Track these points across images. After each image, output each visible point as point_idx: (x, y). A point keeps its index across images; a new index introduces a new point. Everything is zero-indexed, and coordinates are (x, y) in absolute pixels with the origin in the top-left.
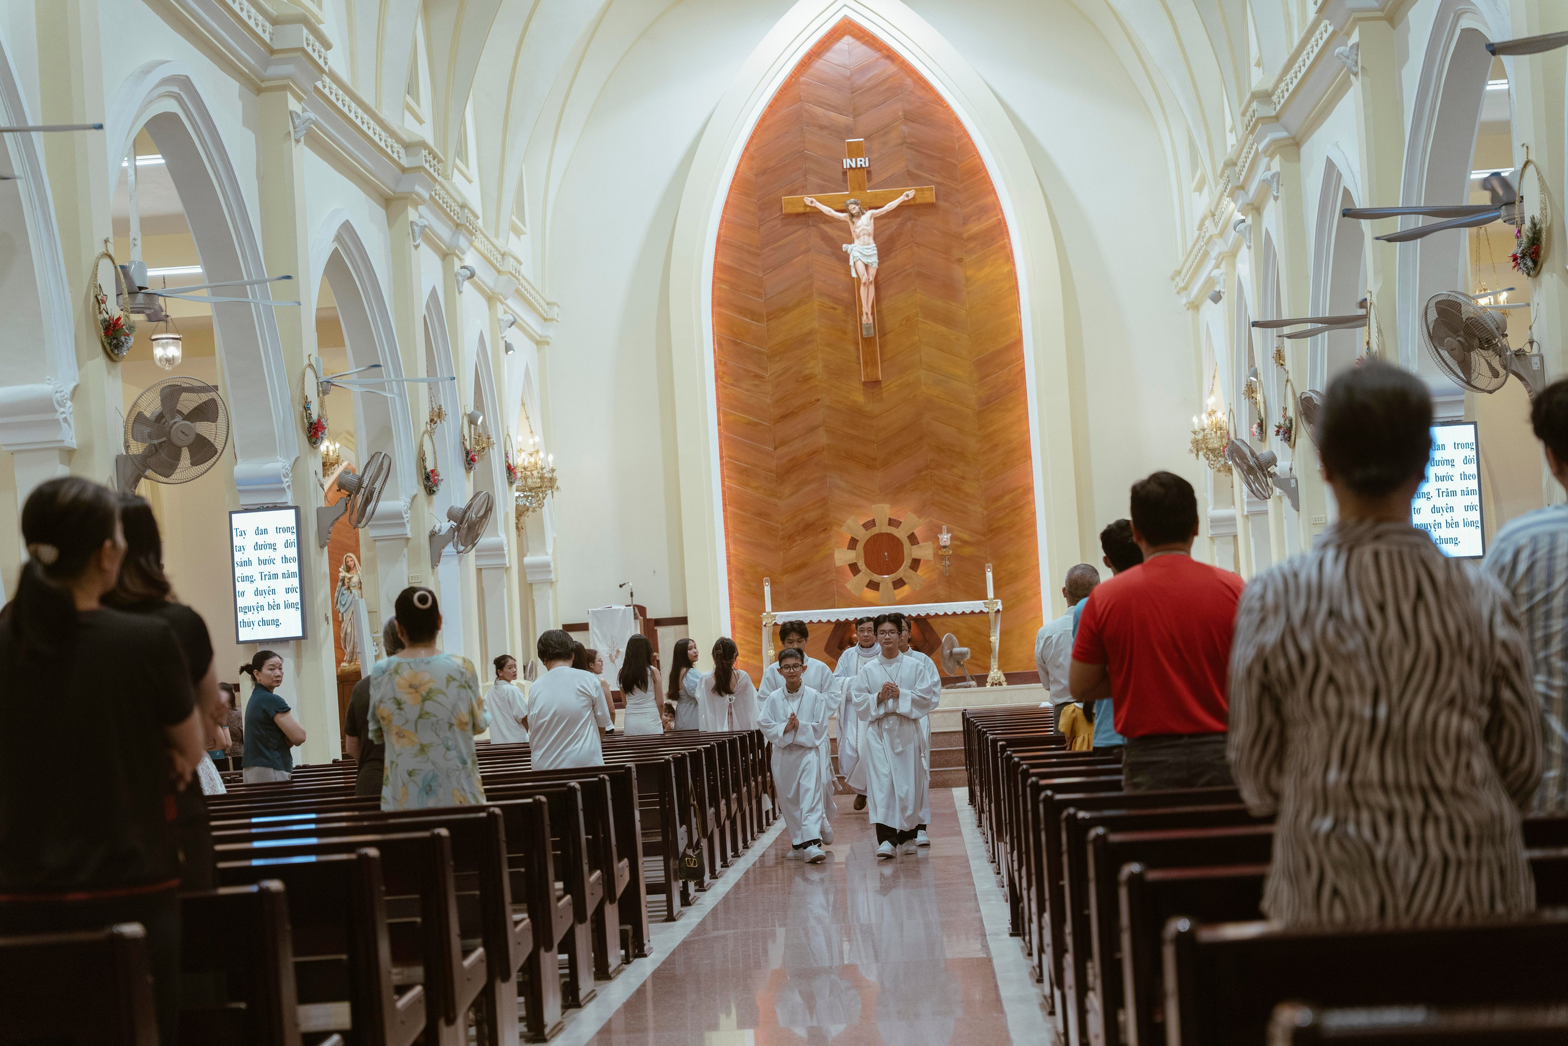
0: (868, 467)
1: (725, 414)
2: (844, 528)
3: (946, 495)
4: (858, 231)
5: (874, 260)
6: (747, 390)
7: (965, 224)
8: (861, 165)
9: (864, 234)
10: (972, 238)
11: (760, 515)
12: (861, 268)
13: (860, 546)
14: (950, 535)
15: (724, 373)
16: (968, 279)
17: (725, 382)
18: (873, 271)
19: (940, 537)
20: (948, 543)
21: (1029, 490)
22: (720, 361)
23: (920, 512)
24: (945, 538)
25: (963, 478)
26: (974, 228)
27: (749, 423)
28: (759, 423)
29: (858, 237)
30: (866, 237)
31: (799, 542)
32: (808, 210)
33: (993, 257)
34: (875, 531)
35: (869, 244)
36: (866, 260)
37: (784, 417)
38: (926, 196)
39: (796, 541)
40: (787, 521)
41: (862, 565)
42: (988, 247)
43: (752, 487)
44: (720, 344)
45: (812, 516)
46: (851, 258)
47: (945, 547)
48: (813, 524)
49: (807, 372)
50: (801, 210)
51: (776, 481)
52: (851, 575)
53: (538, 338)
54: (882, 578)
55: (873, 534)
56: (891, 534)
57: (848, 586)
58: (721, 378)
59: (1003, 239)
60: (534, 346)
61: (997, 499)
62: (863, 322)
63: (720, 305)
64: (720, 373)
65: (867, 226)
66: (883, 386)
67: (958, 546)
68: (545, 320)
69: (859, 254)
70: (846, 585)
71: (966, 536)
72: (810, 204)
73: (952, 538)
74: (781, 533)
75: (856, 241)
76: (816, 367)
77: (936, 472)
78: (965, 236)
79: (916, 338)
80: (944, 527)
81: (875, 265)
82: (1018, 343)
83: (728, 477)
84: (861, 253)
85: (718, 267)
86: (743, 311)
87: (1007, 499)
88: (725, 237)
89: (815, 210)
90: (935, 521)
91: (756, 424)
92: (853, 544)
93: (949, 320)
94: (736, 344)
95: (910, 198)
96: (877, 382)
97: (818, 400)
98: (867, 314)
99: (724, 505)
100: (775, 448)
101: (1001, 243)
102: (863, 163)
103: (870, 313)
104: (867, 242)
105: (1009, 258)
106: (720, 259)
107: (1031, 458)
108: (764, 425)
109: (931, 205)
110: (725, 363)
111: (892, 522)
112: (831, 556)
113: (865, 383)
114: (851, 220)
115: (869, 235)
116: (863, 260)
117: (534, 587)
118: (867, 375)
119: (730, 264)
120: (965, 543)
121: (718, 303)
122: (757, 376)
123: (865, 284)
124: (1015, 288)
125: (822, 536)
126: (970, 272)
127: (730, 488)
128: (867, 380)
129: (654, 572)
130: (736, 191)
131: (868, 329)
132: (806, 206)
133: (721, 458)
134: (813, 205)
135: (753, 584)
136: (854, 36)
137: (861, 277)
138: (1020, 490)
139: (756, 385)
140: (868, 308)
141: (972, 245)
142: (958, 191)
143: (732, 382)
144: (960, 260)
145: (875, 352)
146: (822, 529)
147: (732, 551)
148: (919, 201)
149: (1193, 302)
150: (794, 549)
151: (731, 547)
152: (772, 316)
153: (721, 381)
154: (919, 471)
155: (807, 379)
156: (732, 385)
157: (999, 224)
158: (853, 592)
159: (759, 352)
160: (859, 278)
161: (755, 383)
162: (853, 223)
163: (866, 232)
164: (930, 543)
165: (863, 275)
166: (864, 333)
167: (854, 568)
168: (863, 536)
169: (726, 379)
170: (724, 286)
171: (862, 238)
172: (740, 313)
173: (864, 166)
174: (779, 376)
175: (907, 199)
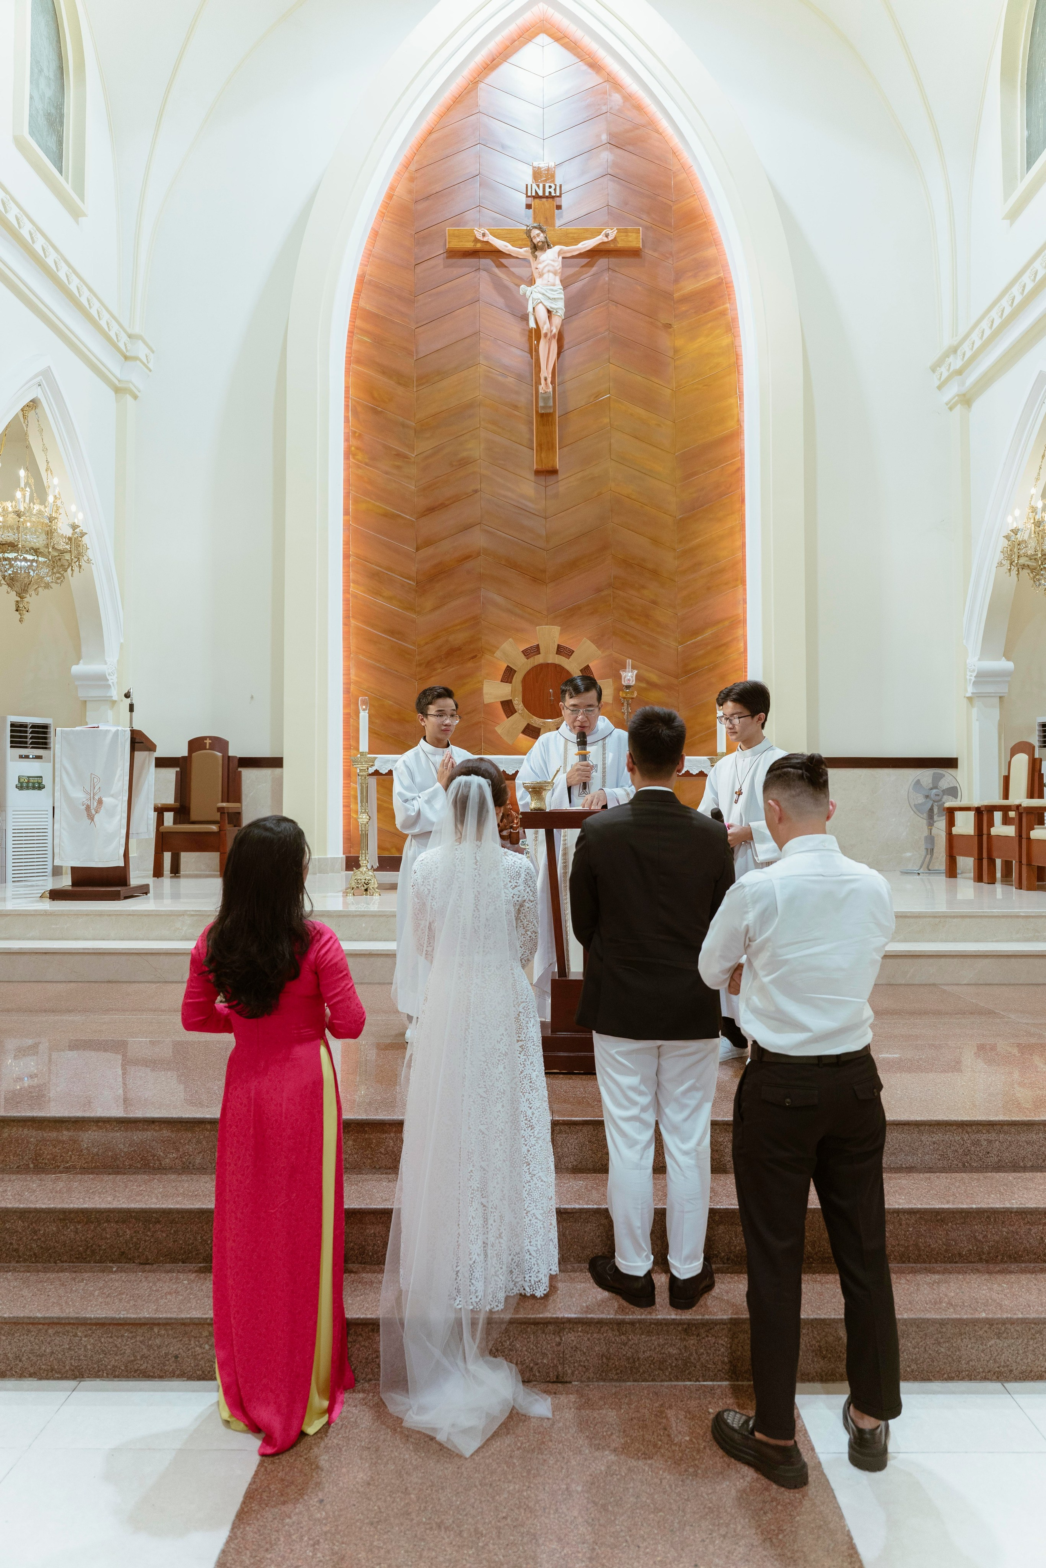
0: (535, 580)
1: (356, 501)
2: (498, 654)
3: (632, 623)
4: (540, 266)
5: (559, 306)
6: (386, 473)
7: (676, 281)
8: (550, 192)
9: (549, 271)
10: (684, 299)
11: (392, 632)
12: (542, 314)
13: (518, 678)
14: (635, 672)
15: (357, 448)
16: (676, 351)
17: (358, 460)
18: (557, 321)
19: (623, 674)
20: (633, 683)
21: (739, 622)
22: (355, 432)
23: (599, 641)
24: (629, 676)
25: (654, 602)
26: (689, 286)
27: (386, 515)
28: (399, 516)
29: (541, 275)
30: (551, 275)
31: (439, 670)
32: (479, 245)
33: (709, 325)
34: (539, 659)
35: (554, 285)
36: (549, 305)
37: (431, 510)
38: (630, 239)
39: (435, 669)
40: (427, 643)
41: (518, 704)
42: (705, 312)
43: (383, 597)
44: (353, 409)
45: (459, 638)
46: (530, 302)
47: (628, 687)
48: (459, 649)
49: (465, 454)
50: (469, 245)
51: (416, 591)
52: (505, 717)
53: (117, 382)
54: (544, 723)
55: (536, 664)
56: (559, 666)
57: (499, 730)
58: (354, 455)
59: (724, 304)
60: (113, 393)
61: (696, 633)
62: (541, 391)
63: (358, 362)
64: (353, 448)
65: (553, 261)
66: (560, 479)
67: (645, 689)
68: (126, 358)
69: (540, 296)
70: (496, 728)
71: (653, 677)
72: (481, 238)
73: (638, 678)
74: (417, 658)
75: (539, 281)
76: (475, 449)
77: (620, 593)
78: (676, 295)
79: (606, 420)
80: (629, 662)
81: (561, 313)
82: (736, 434)
83: (354, 582)
84: (543, 294)
85: (357, 312)
86: (385, 371)
87: (708, 633)
88: (370, 275)
89: (487, 248)
90: (616, 655)
91: (394, 517)
92: (509, 675)
93: (649, 401)
94: (375, 411)
95: (610, 238)
96: (554, 472)
97: (476, 491)
98: (546, 379)
99: (346, 617)
100: (417, 549)
101: (721, 308)
102: (552, 190)
103: (549, 380)
104: (552, 281)
105: (731, 328)
106: (362, 303)
107: (744, 582)
108: (405, 519)
109: (635, 253)
110: (360, 435)
111: (561, 650)
112: (479, 692)
113: (538, 473)
114: (533, 253)
115: (555, 273)
116: (546, 304)
117: (89, 705)
118: (540, 461)
119: (374, 310)
120: (653, 685)
121: (353, 359)
122: (399, 455)
123: (546, 335)
124: (736, 366)
125: (470, 665)
126: (679, 342)
127: (355, 596)
128: (540, 467)
129: (252, 697)
130: (389, 219)
131: (546, 399)
132: (477, 240)
133: (346, 556)
134: (485, 239)
135: (377, 721)
136: (551, 36)
137: (541, 325)
138: (727, 623)
139: (398, 467)
140: (548, 373)
141: (684, 308)
142: (671, 239)
143: (367, 461)
144: (668, 326)
145: (552, 433)
146: (470, 656)
147: (353, 677)
148: (621, 244)
149: (964, 395)
150: (433, 679)
151: (353, 671)
152: (424, 380)
153: (354, 458)
154: (599, 590)
155: (464, 463)
156: (366, 464)
157: (721, 283)
158: (505, 738)
159: (404, 425)
160: (538, 330)
161: (397, 463)
162: (536, 257)
163: (551, 268)
164: (610, 680)
165: (545, 323)
166: (541, 404)
167: (508, 707)
168: (522, 665)
169: (359, 457)
170: (365, 339)
171: (545, 276)
172: (384, 373)
173: (553, 194)
174: (427, 458)
175: (606, 240)
